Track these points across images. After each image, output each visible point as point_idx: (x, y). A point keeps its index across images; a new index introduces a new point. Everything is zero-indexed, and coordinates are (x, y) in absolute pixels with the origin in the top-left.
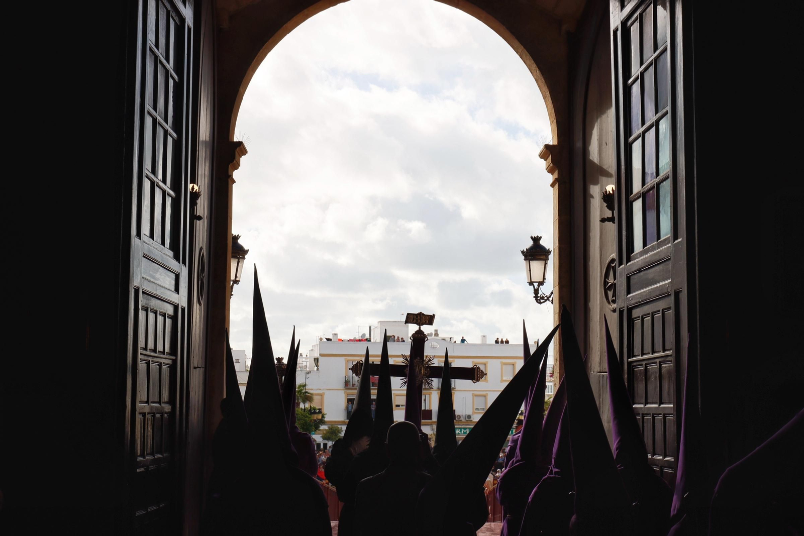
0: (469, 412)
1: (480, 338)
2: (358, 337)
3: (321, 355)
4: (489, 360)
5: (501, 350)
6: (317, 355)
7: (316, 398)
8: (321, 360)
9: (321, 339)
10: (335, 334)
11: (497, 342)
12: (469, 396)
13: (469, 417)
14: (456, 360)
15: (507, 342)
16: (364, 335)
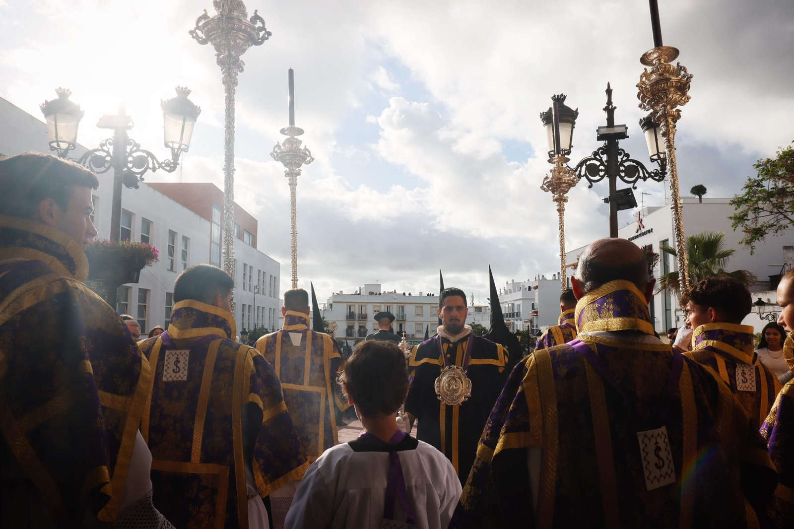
0: (414, 333)
1: (419, 293)
2: (354, 293)
3: (333, 302)
4: (425, 305)
5: (430, 300)
6: (331, 302)
7: (330, 325)
8: (334, 305)
9: (333, 294)
10: (342, 291)
11: (428, 295)
12: (414, 324)
13: (413, 335)
14: (406, 305)
15: (433, 295)
16: (357, 291)
